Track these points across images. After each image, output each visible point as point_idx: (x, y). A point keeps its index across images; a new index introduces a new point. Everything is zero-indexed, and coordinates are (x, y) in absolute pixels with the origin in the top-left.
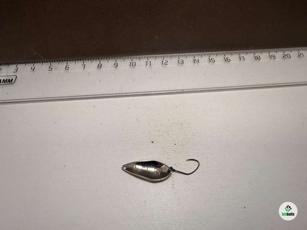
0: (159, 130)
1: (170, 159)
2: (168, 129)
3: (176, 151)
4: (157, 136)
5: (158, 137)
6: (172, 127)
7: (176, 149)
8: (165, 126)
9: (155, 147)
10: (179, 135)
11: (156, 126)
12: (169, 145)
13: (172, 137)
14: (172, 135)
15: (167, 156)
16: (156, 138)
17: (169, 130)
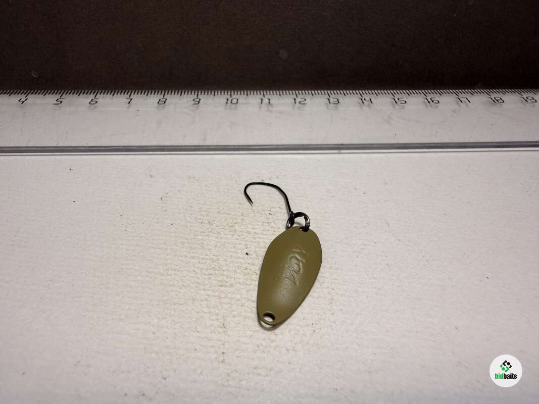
0: (211, 222)
1: (226, 286)
2: (235, 221)
3: (246, 269)
4: (204, 232)
5: (206, 235)
6: (245, 218)
7: (249, 264)
8: (229, 214)
9: (194, 258)
10: (262, 234)
11: (204, 213)
12: (231, 254)
13: (241, 237)
14: (243, 233)
15: (220, 278)
16: (200, 237)
17: (236, 223)
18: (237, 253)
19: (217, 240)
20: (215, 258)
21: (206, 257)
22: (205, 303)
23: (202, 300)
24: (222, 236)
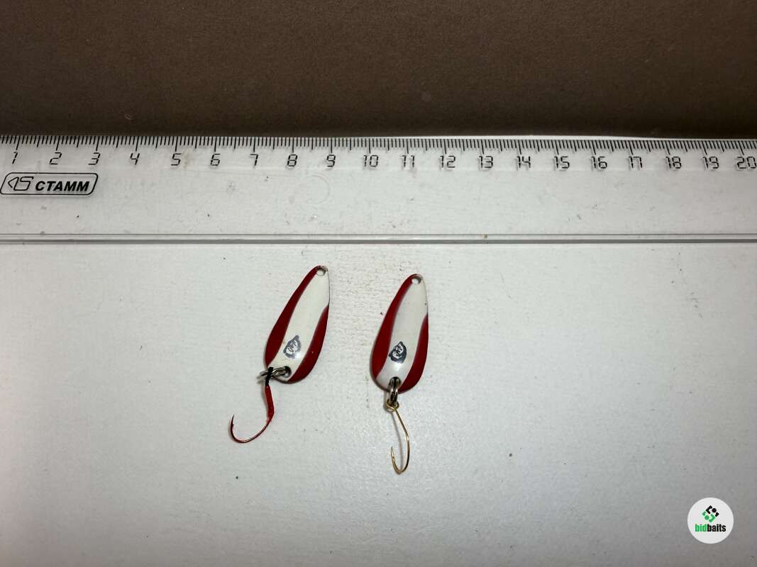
18: (373, 313)
19: (357, 300)
20: (355, 317)
21: (349, 318)
22: (351, 360)
23: (348, 358)
24: (359, 295)
